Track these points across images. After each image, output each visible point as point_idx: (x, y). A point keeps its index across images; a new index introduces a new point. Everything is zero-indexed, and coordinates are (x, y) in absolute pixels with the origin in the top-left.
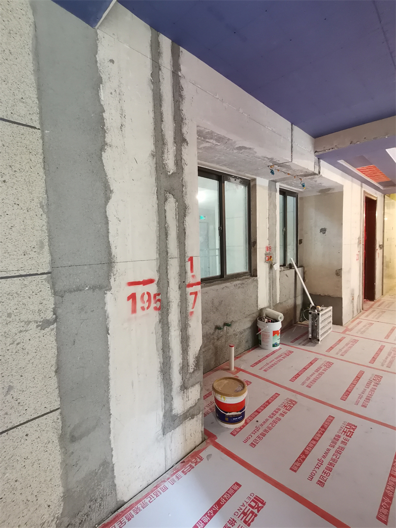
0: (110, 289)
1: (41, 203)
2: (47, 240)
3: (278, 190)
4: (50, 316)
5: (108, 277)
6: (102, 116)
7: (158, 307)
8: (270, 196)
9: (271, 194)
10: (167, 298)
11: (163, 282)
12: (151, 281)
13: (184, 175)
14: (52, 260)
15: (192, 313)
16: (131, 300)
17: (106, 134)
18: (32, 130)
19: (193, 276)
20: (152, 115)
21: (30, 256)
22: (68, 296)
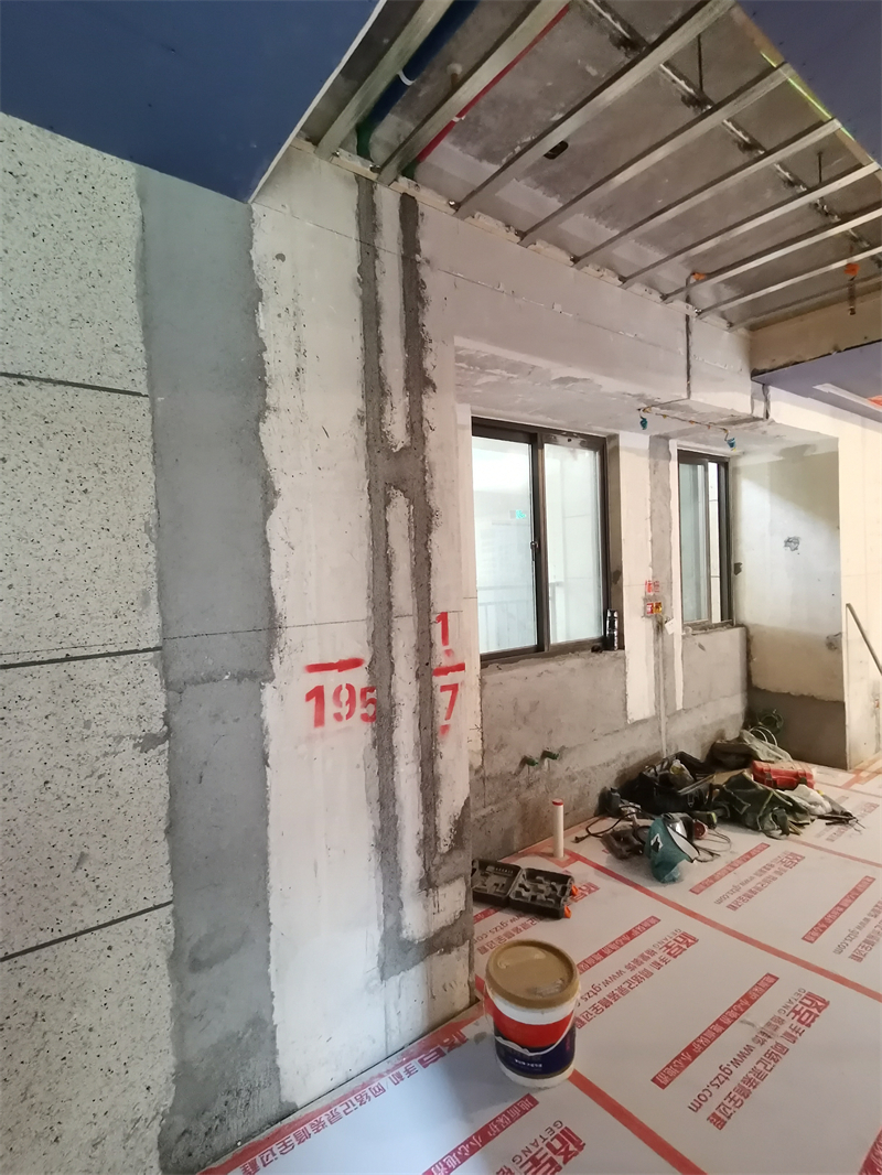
0: (272, 679)
1: (147, 524)
2: (155, 589)
3: (675, 454)
4: (157, 727)
5: (269, 656)
6: (262, 357)
7: (371, 714)
8: (654, 469)
9: (656, 465)
10: (390, 696)
11: (381, 663)
12: (356, 663)
13: (427, 450)
14: (163, 625)
15: (445, 728)
16: (313, 701)
17: (268, 390)
18: (133, 398)
19: (448, 652)
20: (359, 342)
21: (125, 619)
22: (190, 691)
